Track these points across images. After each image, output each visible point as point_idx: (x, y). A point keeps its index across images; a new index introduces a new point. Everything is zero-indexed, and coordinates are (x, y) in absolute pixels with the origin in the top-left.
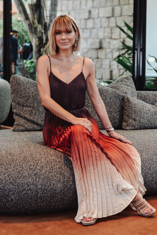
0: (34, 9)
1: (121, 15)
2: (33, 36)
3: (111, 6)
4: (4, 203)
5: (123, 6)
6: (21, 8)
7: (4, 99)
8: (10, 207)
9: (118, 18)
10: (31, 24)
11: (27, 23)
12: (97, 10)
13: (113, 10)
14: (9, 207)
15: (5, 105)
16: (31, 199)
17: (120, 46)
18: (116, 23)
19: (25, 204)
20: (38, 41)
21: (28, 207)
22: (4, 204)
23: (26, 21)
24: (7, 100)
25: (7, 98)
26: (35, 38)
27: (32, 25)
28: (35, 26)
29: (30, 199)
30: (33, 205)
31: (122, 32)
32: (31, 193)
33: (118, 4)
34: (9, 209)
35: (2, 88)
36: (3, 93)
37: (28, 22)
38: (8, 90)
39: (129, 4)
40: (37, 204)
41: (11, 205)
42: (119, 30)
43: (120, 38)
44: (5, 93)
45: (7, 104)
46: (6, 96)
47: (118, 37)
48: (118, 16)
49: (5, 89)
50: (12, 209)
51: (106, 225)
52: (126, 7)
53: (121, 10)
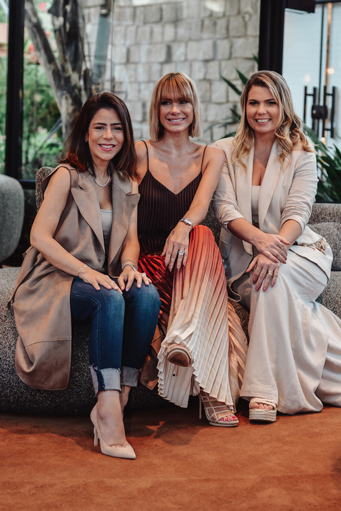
0: (65, 41)
1: (230, 57)
2: (62, 95)
3: (210, 39)
4: (32, 392)
5: (234, 40)
6: (39, 40)
7: (12, 212)
8: (43, 400)
9: (224, 64)
10: (58, 71)
11: (50, 69)
12: (183, 45)
13: (215, 46)
14: (40, 400)
15: (13, 225)
16: (81, 386)
17: (228, 118)
18: (220, 73)
19: (69, 396)
20: (72, 104)
21: (74, 400)
22: (31, 394)
23: (48, 66)
24: (18, 215)
25: (18, 211)
26: (66, 98)
27: (61, 73)
28: (67, 75)
29: (77, 387)
30: (83, 396)
31: (231, 91)
32: (80, 375)
33: (226, 36)
34: (41, 403)
35: (9, 193)
36: (12, 201)
37: (53, 67)
38: (19, 196)
39: (245, 36)
40: (89, 396)
41: (45, 397)
42: (225, 85)
43: (228, 101)
44: (14, 202)
45: (17, 223)
46: (16, 208)
47: (224, 100)
48: (224, 59)
49: (15, 194)
50: (46, 403)
51: (212, 433)
52: (239, 42)
53: (231, 47)
